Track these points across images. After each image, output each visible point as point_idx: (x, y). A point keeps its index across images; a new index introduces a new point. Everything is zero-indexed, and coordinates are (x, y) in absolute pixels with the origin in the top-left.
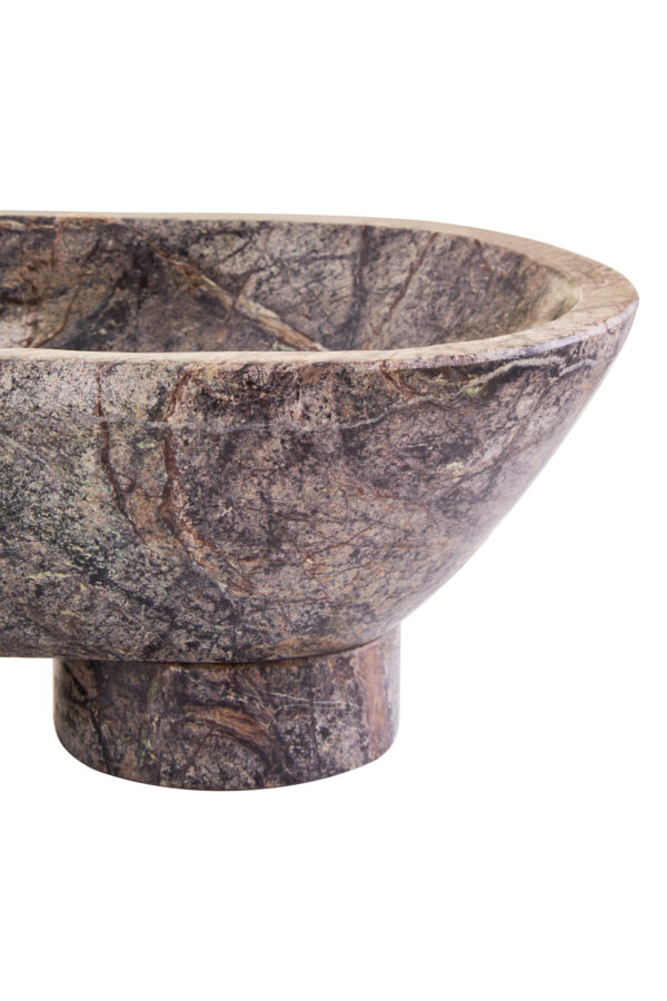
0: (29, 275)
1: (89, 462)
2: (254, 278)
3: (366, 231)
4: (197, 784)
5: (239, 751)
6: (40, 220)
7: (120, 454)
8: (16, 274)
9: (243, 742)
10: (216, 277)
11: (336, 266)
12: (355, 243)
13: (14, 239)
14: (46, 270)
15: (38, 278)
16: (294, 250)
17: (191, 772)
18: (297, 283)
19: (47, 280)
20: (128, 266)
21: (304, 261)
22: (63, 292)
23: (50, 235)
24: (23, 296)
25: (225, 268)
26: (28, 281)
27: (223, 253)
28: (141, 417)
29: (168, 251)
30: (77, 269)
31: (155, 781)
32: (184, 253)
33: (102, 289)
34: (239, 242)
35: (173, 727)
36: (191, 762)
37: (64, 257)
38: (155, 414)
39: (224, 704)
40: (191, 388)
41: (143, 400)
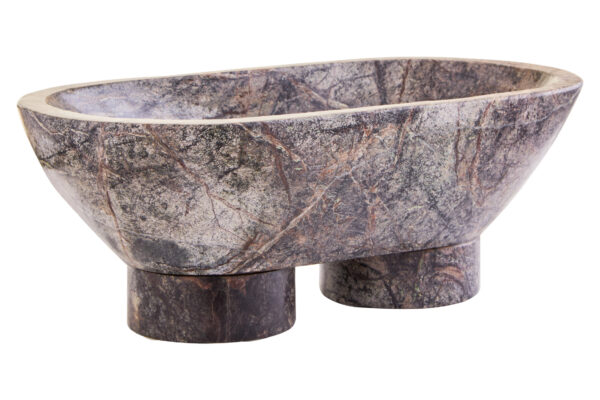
0: (240, 99)
1: (450, 149)
2: (333, 90)
3: (376, 63)
4: (440, 304)
5: (455, 286)
6: (241, 73)
7: (462, 143)
8: (235, 100)
9: (457, 282)
10: (317, 91)
11: (367, 80)
12: (373, 69)
13: (233, 83)
14: (247, 96)
15: (244, 100)
16: (346, 75)
17: (437, 299)
18: (352, 90)
19: (248, 101)
20: (281, 90)
21: (352, 80)
22: (256, 106)
23: (247, 79)
24: (239, 110)
25: (320, 87)
26: (240, 103)
27: (319, 80)
28: (472, 125)
29: (297, 81)
30: (260, 94)
31: (421, 306)
32: (303, 82)
33: (272, 102)
34: (324, 74)
35: (430, 279)
36: (437, 294)
37: (254, 89)
38: (477, 123)
39: (450, 265)
40: (491, 110)
41: (474, 117)
